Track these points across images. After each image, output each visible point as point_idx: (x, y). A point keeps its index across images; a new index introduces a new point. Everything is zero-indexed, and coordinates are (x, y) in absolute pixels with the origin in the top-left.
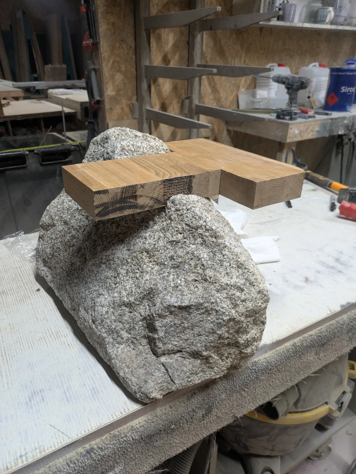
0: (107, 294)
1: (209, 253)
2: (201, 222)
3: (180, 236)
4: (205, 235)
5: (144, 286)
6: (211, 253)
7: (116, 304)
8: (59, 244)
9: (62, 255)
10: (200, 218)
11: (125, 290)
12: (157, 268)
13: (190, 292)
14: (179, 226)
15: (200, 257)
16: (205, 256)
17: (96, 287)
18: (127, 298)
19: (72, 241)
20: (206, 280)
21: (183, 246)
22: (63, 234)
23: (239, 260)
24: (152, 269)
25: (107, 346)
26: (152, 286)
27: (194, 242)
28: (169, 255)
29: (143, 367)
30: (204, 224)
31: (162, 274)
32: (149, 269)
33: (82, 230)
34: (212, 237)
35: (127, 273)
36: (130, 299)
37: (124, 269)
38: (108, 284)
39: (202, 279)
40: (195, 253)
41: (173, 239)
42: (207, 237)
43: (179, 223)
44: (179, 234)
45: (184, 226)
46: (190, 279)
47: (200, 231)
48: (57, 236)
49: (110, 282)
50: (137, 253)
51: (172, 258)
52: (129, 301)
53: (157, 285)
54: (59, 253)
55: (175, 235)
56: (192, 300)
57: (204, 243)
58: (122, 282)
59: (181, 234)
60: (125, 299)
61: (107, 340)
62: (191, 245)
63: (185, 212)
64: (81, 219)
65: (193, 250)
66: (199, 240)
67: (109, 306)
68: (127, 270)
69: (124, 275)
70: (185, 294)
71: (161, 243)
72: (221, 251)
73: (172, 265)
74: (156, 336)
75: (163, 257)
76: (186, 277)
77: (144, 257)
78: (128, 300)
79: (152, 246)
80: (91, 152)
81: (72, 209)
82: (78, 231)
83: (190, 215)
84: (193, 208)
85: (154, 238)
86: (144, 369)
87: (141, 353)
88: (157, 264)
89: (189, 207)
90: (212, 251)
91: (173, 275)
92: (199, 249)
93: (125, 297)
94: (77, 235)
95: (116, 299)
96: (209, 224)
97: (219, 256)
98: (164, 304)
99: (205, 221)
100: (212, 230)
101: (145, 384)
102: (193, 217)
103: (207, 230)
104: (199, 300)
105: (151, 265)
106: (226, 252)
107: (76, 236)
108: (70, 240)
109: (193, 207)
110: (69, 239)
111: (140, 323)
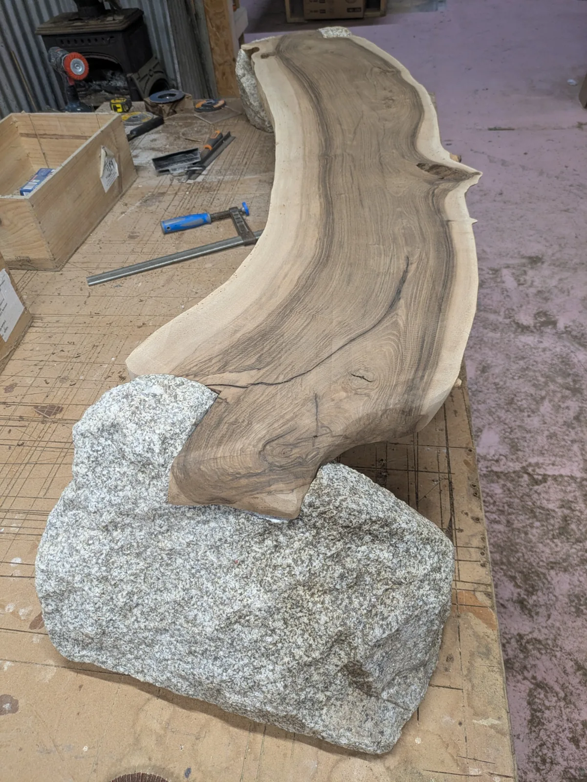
0: (269, 662)
1: (388, 548)
2: (364, 516)
3: (339, 545)
4: (374, 530)
5: (327, 632)
6: (391, 548)
7: (294, 671)
8: (108, 614)
9: (122, 626)
10: (360, 512)
11: (299, 647)
12: (328, 598)
13: (389, 609)
14: (335, 533)
15: (379, 560)
16: (386, 555)
17: (243, 660)
18: (307, 656)
19: (132, 601)
20: (400, 584)
21: (349, 553)
22: (109, 598)
23: (423, 536)
24: (323, 603)
25: (304, 721)
26: (340, 629)
27: (362, 543)
28: (336, 575)
29: (367, 719)
30: (368, 517)
31: (341, 604)
32: (319, 606)
33: (142, 578)
34: (382, 527)
35: (285, 623)
36: (314, 656)
37: (279, 620)
38: (263, 649)
39: (395, 584)
40: (371, 555)
41: (332, 552)
42: (377, 530)
43: (332, 529)
44: (337, 543)
45: (341, 529)
46: (380, 592)
47: (366, 527)
48: (97, 606)
49: (264, 645)
50: (288, 592)
51: (342, 577)
52: (313, 658)
53: (345, 624)
54: (116, 626)
55: (333, 547)
56: (399, 618)
57: (375, 538)
58: (285, 637)
59: (339, 541)
60: (306, 658)
61: (300, 715)
62: (359, 549)
63: (335, 512)
64: (127, 562)
65: (365, 554)
66: (368, 538)
67: (284, 677)
68: (284, 619)
69: (282, 628)
70: (386, 615)
71: (317, 564)
72: (401, 539)
73: (347, 585)
74: (371, 679)
75: (328, 580)
76: (374, 592)
77: (301, 593)
78: (310, 659)
79: (308, 575)
80: (87, 452)
81: (102, 554)
82: (136, 582)
83: (344, 514)
84: (344, 503)
85: (303, 562)
86: (370, 720)
87: (354, 704)
88: (325, 593)
89: (337, 504)
90: (391, 545)
91: (357, 597)
92: (372, 549)
93: (304, 656)
94: (137, 588)
95: (291, 664)
96: (373, 514)
97: (402, 547)
98: (370, 643)
99: (368, 513)
100: (379, 519)
101: (382, 735)
102: (350, 514)
103: (375, 522)
104: (407, 614)
105: (318, 599)
106: (408, 537)
107: (135, 590)
108: (128, 601)
109: (342, 500)
110: (125, 600)
111: (339, 674)
